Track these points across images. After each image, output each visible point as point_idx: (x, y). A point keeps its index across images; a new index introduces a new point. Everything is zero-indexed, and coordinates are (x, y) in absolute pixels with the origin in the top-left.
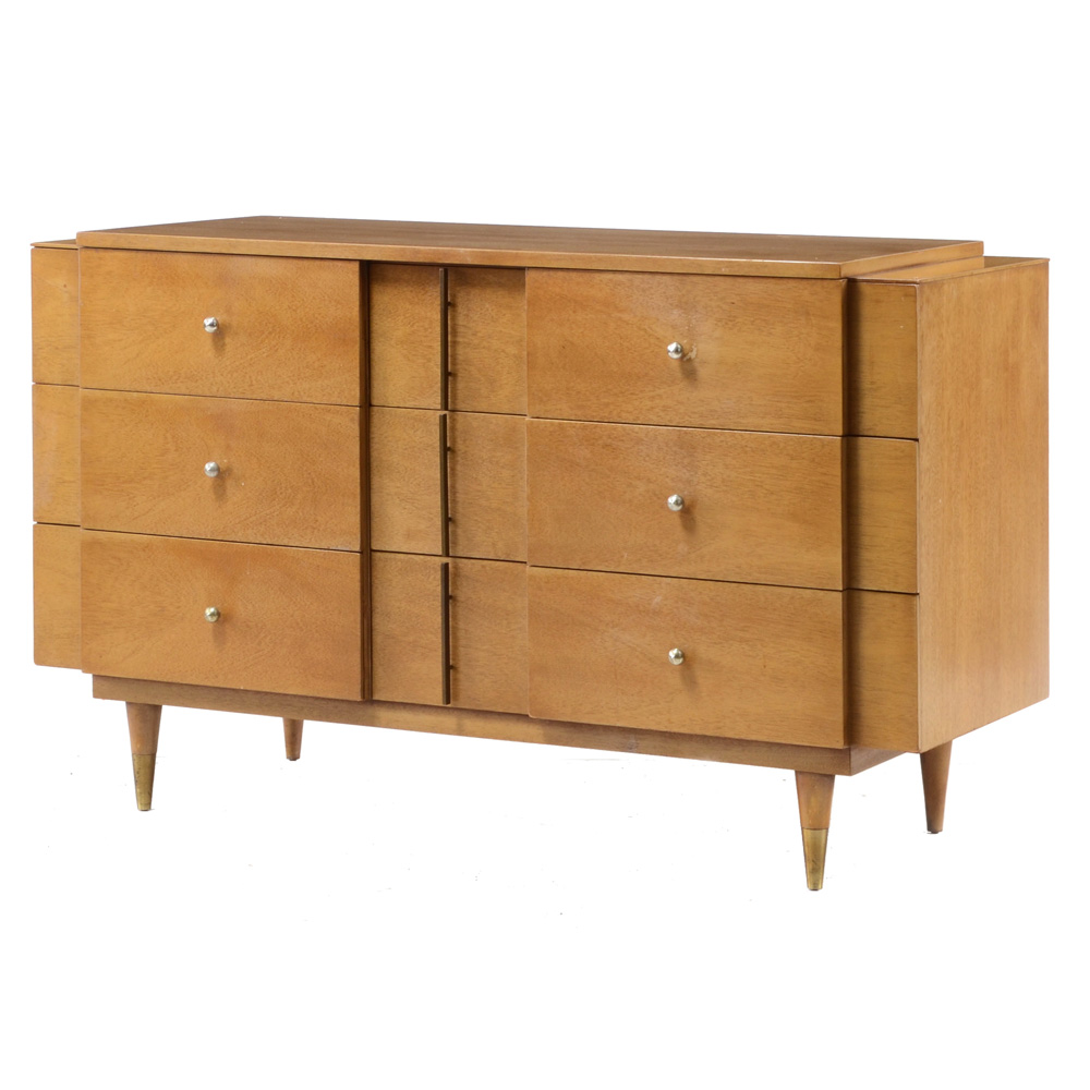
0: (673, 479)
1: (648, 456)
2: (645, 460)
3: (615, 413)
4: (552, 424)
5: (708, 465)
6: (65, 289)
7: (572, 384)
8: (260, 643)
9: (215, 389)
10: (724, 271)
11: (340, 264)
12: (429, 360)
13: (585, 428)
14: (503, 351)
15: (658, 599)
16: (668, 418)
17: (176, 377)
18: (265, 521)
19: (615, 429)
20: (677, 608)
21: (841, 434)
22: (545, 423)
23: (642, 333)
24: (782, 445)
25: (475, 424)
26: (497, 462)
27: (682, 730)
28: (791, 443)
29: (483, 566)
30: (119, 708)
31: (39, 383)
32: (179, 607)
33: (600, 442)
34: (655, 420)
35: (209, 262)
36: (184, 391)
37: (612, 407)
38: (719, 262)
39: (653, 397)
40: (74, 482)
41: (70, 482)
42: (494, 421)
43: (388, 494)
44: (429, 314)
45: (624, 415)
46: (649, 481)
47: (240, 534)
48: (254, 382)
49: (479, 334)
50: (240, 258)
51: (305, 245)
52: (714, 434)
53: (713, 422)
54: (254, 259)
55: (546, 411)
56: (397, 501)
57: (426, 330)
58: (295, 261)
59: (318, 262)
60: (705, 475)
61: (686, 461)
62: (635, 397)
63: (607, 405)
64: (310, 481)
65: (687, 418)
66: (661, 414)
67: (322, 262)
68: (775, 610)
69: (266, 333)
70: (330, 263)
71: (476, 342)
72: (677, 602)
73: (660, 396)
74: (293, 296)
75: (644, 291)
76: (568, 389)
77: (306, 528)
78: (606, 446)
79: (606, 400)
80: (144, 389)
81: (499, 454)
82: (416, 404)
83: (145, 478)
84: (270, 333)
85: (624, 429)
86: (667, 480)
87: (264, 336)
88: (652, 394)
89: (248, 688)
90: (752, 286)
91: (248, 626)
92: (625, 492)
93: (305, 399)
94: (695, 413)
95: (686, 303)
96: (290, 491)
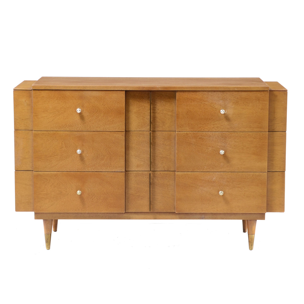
0: (219, 146)
1: (213, 140)
2: (212, 141)
3: (203, 129)
4: (184, 133)
5: (230, 142)
6: (25, 102)
7: (190, 122)
8: (93, 199)
9: (78, 129)
10: (236, 90)
11: (119, 92)
12: (144, 118)
13: (194, 134)
14: (167, 114)
15: (214, 178)
16: (218, 130)
17: (65, 126)
18: (94, 165)
19: (203, 133)
20: (220, 180)
21: (268, 131)
22: (182, 133)
23: (211, 107)
24: (251, 135)
25: (158, 134)
26: (165, 145)
27: (221, 212)
28: (254, 134)
29: (160, 173)
30: (41, 221)
31: (16, 130)
32: (66, 191)
33: (199, 137)
34: (214, 130)
35: (77, 93)
36: (68, 130)
37: (202, 128)
38: (234, 87)
39: (214, 124)
40: (29, 158)
41: (28, 158)
42: (164, 133)
43: (131, 155)
44: (144, 105)
45: (205, 129)
46: (213, 147)
47: (86, 169)
48: (91, 126)
49: (160, 110)
50: (86, 91)
51: (108, 87)
52: (232, 133)
53: (231, 130)
54: (91, 92)
55: (182, 130)
56: (134, 157)
57: (143, 109)
58: (104, 92)
59: (112, 92)
60: (229, 144)
61: (224, 141)
62: (208, 125)
63: (200, 127)
64: (109, 153)
65: (224, 129)
66: (216, 129)
67: (113, 92)
68: (248, 179)
69: (95, 112)
70: (116, 92)
71: (159, 112)
72: (220, 179)
73: (216, 124)
74: (104, 101)
75: (212, 96)
76: (188, 123)
77: (108, 166)
78: (200, 138)
79: (200, 126)
80: (55, 130)
81: (166, 142)
82: (140, 130)
83: (55, 156)
84: (96, 112)
85: (206, 133)
86: (218, 146)
87: (94, 113)
88: (213, 123)
89: (89, 212)
90: (243, 93)
91: (89, 195)
92: (205, 150)
93: (108, 130)
94: (226, 128)
95: (224, 99)
96: (102, 156)
